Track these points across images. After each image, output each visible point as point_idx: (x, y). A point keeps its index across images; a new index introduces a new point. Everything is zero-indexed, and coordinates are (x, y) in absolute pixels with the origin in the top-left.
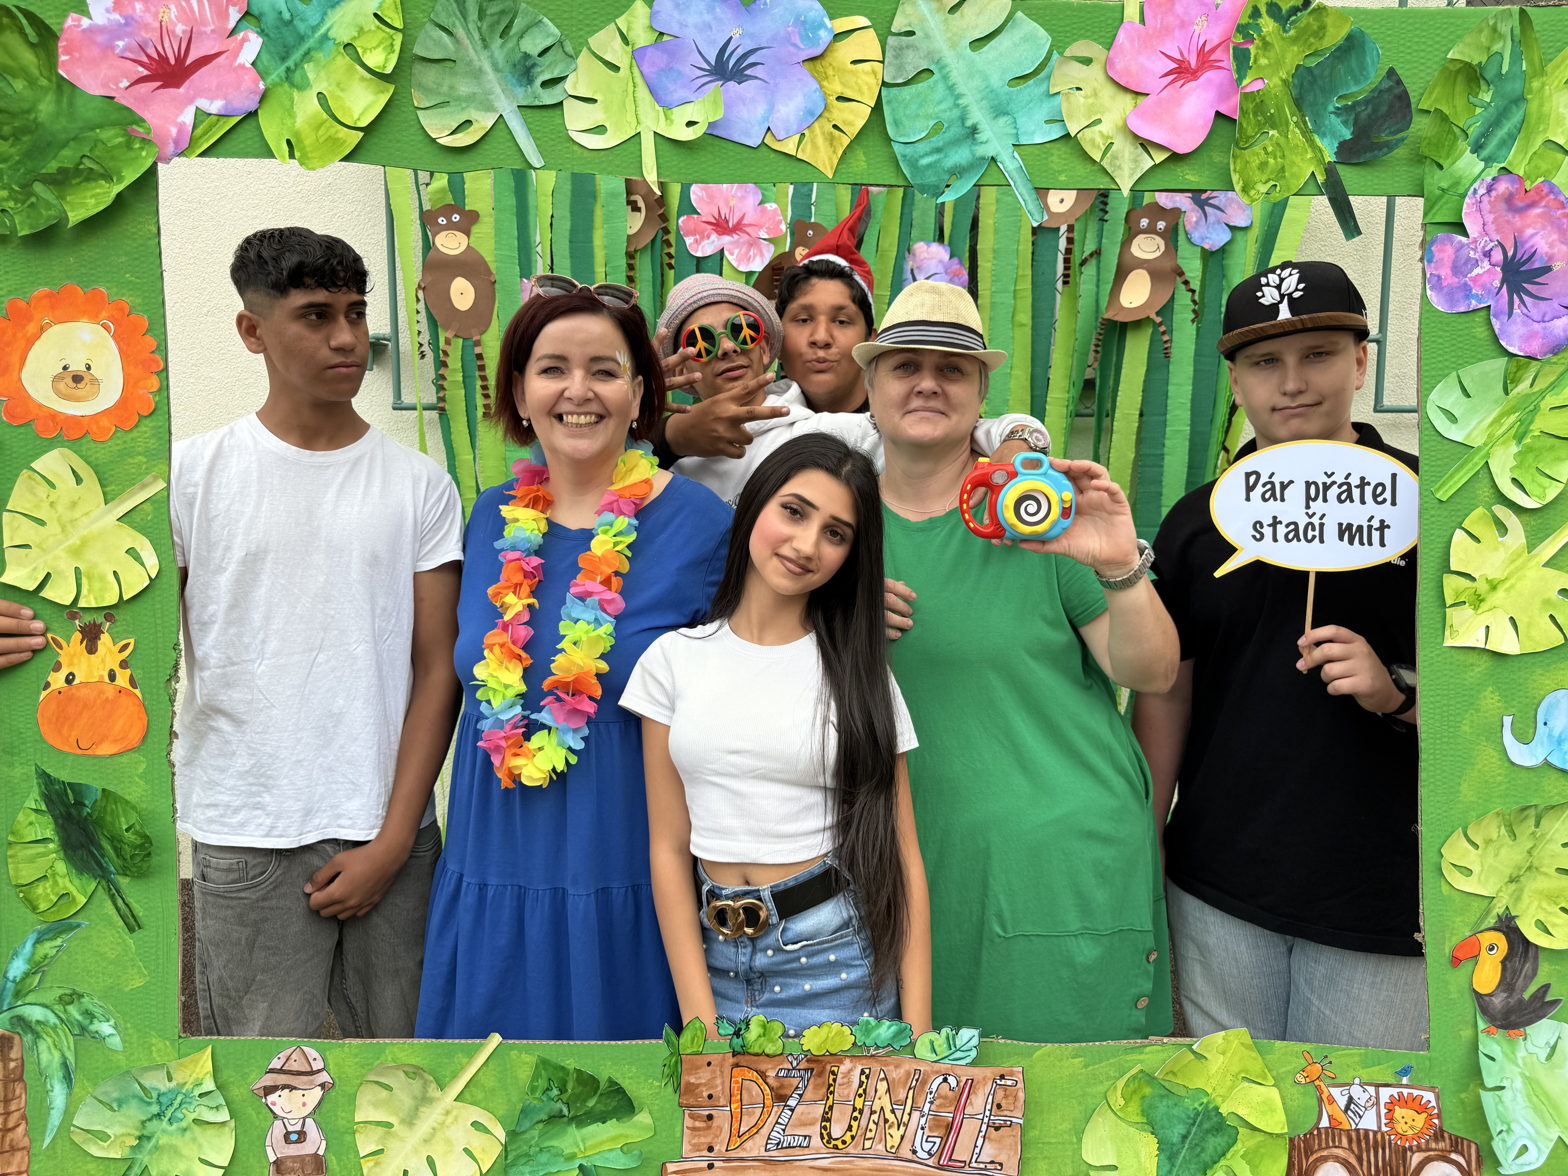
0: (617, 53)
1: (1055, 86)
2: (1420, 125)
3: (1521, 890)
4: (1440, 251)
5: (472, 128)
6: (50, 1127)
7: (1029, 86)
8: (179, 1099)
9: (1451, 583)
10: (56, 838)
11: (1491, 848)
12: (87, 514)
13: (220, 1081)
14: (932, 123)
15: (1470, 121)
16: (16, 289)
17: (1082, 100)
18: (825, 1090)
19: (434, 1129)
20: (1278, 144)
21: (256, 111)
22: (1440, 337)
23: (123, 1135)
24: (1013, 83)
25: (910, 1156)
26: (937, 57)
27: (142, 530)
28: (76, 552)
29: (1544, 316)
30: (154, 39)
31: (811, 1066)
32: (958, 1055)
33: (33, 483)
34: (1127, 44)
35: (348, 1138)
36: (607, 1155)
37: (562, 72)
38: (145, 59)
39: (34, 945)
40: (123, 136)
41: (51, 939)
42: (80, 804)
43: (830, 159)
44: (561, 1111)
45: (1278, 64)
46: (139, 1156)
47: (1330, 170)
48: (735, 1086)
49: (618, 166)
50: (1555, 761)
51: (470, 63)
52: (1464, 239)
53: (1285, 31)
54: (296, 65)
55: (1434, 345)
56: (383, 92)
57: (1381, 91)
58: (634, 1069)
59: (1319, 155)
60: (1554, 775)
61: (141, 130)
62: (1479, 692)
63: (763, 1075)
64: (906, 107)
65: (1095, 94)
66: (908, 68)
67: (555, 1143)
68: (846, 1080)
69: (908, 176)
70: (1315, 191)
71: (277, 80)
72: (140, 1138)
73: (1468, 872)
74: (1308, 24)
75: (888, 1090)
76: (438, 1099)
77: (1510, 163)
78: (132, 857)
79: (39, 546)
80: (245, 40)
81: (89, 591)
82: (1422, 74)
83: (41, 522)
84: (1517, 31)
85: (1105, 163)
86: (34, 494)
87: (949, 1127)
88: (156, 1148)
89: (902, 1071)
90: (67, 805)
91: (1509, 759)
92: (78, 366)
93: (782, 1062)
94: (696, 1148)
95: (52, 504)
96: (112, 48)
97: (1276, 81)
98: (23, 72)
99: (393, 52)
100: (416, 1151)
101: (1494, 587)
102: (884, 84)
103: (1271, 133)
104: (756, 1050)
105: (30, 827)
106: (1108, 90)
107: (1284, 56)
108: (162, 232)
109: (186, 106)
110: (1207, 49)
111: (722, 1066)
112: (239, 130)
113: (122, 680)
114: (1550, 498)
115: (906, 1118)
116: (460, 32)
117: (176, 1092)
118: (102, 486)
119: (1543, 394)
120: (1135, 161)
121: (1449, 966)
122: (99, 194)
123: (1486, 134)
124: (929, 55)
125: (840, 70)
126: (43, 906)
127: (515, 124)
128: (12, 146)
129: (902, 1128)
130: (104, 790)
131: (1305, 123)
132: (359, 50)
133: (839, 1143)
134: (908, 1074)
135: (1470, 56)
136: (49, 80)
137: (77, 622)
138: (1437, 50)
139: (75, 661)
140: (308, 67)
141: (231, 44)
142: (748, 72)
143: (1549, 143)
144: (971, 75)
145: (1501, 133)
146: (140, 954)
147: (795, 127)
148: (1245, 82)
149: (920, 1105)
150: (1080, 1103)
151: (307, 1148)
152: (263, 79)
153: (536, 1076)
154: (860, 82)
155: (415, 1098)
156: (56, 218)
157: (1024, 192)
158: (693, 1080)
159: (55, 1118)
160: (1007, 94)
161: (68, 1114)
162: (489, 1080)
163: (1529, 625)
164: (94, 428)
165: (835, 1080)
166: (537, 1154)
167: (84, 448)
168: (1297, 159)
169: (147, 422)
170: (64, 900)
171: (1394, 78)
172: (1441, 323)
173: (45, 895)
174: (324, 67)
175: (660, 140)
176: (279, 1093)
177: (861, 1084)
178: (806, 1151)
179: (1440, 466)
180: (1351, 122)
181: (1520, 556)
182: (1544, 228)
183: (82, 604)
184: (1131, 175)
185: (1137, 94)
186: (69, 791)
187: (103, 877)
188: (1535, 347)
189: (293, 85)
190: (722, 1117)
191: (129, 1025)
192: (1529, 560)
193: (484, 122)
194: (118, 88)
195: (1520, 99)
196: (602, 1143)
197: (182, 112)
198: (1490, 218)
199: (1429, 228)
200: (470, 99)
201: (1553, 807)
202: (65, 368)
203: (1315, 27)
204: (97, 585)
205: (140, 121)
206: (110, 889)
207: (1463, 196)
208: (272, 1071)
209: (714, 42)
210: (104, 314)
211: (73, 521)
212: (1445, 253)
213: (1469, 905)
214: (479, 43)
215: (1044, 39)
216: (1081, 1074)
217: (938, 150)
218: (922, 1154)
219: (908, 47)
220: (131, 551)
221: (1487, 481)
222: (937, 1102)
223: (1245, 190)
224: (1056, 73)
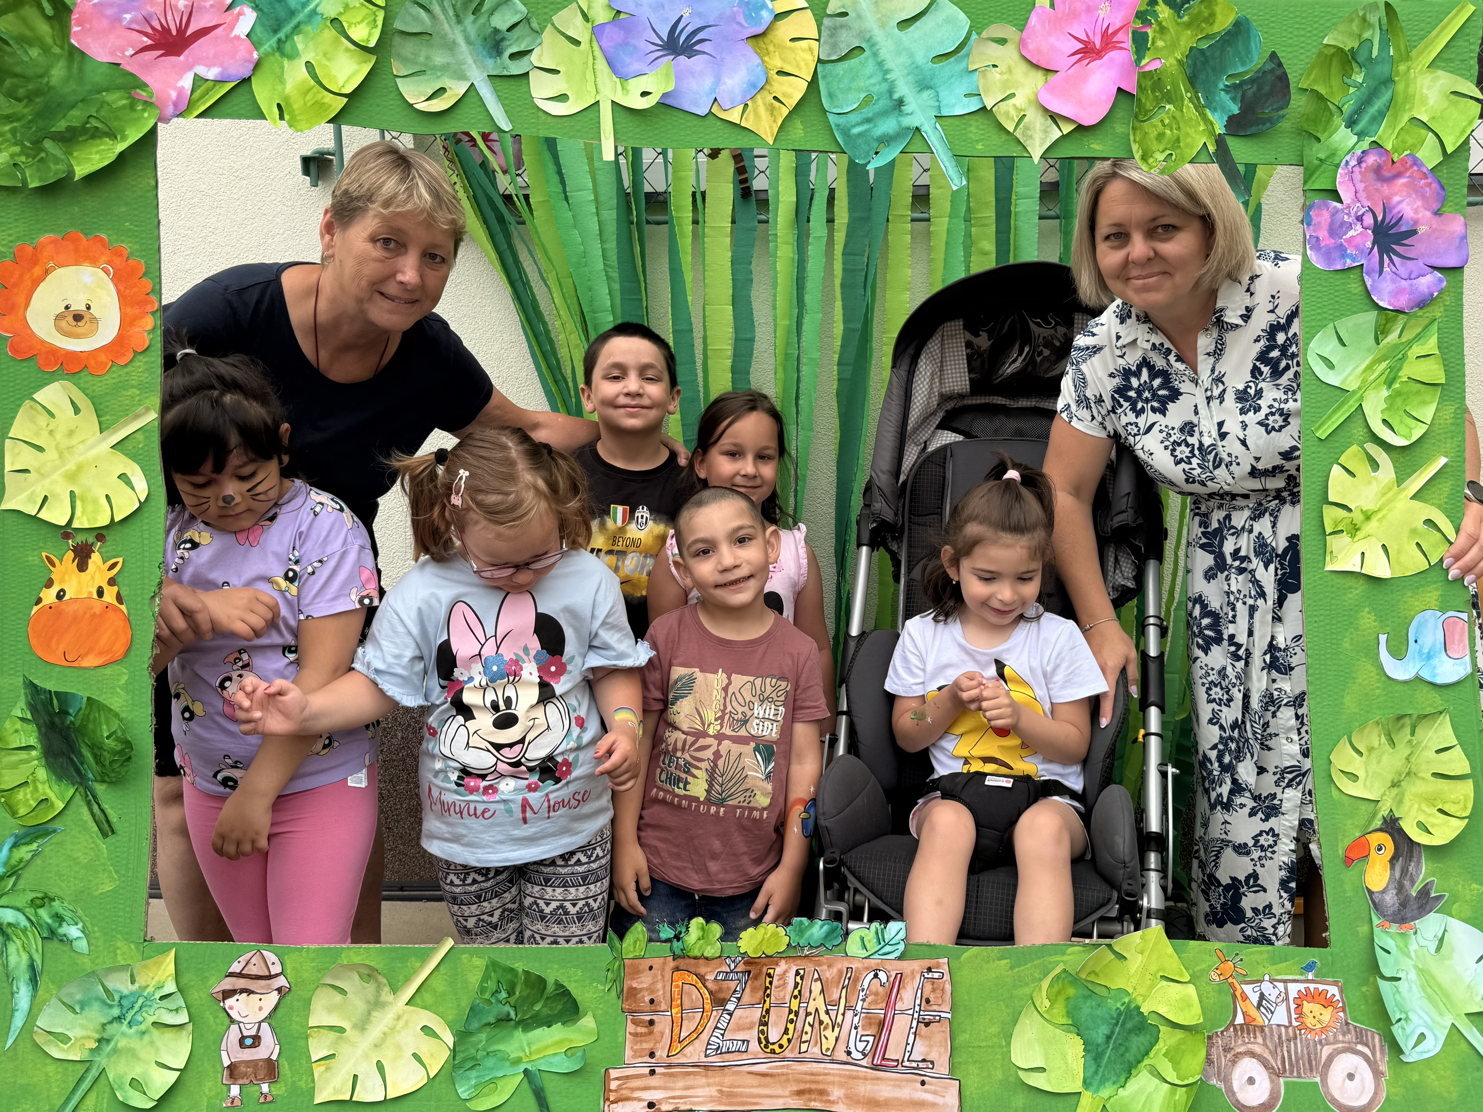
0: (578, 29)
1: (973, 63)
2: (1298, 103)
3: (1402, 794)
4: (1317, 215)
5: (446, 95)
6: (13, 1029)
7: (950, 63)
8: (140, 1002)
9: (1331, 515)
10: (39, 746)
11: (1374, 755)
12: (83, 441)
13: (181, 985)
14: (863, 96)
15: (1344, 100)
16: (25, 235)
17: (998, 76)
18: (761, 993)
19: (385, 1034)
20: (1174, 117)
21: (250, 78)
22: (1319, 291)
23: (83, 1038)
24: (936, 60)
25: (844, 1057)
26: (868, 36)
27: (133, 457)
28: (72, 477)
29: (1410, 274)
30: (158, 12)
31: (748, 968)
32: (888, 949)
33: (34, 412)
34: (1038, 26)
35: (301, 1043)
36: (552, 1060)
37: (528, 45)
38: (150, 31)
39: (11, 849)
40: (127, 98)
41: (27, 844)
42: (64, 713)
43: (771, 127)
44: (509, 1014)
45: (1173, 46)
46: (97, 1059)
47: (1220, 141)
48: (676, 991)
49: (579, 131)
50: (1426, 675)
51: (444, 37)
52: (1338, 205)
53: (1180, 17)
54: (287, 37)
55: (1314, 299)
56: (365, 62)
57: (1264, 72)
58: (580, 973)
59: (1210, 127)
60: (1426, 688)
61: (144, 94)
62: (1357, 612)
63: (702, 978)
64: (839, 81)
65: (1010, 70)
66: (842, 45)
67: (501, 1047)
68: (781, 982)
69: (842, 144)
70: (1208, 159)
71: (269, 50)
72: (99, 1041)
73: (1354, 777)
74: (1200, 12)
75: (822, 991)
76: (390, 1003)
77: (1380, 138)
78: (112, 762)
79: (38, 471)
80: (240, 14)
81: (83, 513)
82: (1302, 57)
83: (40, 449)
84: (1384, 21)
85: (1017, 134)
86: (35, 423)
87: (881, 1024)
88: (115, 1051)
89: (834, 971)
90: (51, 714)
91: (1385, 674)
92: (78, 306)
93: (721, 965)
94: (637, 1054)
95: (51, 432)
96: (120, 20)
97: (1172, 61)
98: (36, 41)
99: (376, 27)
100: (366, 1056)
101: (1368, 517)
102: (819, 61)
103: (1168, 107)
104: (696, 953)
105: (16, 735)
106: (1022, 68)
107: (1178, 40)
108: (160, 185)
109: (185, 72)
110: (1110, 31)
111: (663, 970)
112: (234, 94)
113: (110, 596)
114: (1415, 437)
115: (840, 1018)
116: (437, 9)
117: (137, 995)
118: (98, 416)
119: (1410, 344)
120: (1045, 132)
121: (1343, 866)
122: (104, 150)
123: (1359, 111)
124: (861, 34)
125: (780, 47)
126: (22, 811)
127: (486, 92)
128: (26, 106)
129: (837, 1030)
130: (89, 699)
131: (1198, 99)
132: (345, 25)
133: (776, 1047)
134: (840, 972)
135: (1343, 43)
136: (62, 48)
137: (70, 541)
138: (1315, 35)
139: (67, 578)
140: (298, 39)
141: (228, 17)
142: (696, 48)
143: (1415, 120)
144: (898, 53)
145: (1373, 110)
146: (111, 859)
147: (739, 98)
148: (1143, 62)
149: (853, 1004)
150: (1007, 1006)
151: (261, 1053)
152: (257, 49)
153: (486, 978)
154: (798, 58)
155: (368, 1002)
156: (64, 172)
157: (945, 159)
158: (635, 985)
159: (18, 1021)
160: (930, 70)
161: (32, 1016)
162: (439, 984)
163: (1399, 552)
164: (92, 362)
165: (771, 983)
166: (484, 1057)
167: (82, 381)
168: (1191, 131)
169: (140, 358)
170: (43, 806)
171: (1276, 61)
172: (1320, 279)
173: (25, 800)
174: (313, 38)
175: (617, 108)
176: (237, 997)
177: (796, 985)
178: (744, 1056)
179: (1319, 407)
180: (1239, 98)
181: (1390, 489)
182: (1409, 196)
183: (76, 525)
184: (1042, 144)
185: (1048, 71)
186: (55, 701)
187: (81, 784)
188: (1402, 302)
189: (283, 54)
190: (663, 1024)
191: (96, 929)
192: (1398, 493)
193: (458, 89)
194: (124, 56)
195: (1388, 81)
196: (547, 1047)
197: (181, 77)
198: (1361, 186)
199: (1308, 194)
200: (444, 68)
201: (1425, 716)
202: (67, 307)
203: (1206, 14)
204: (90, 507)
205: (144, 86)
206: (87, 796)
207: (1338, 166)
208: (232, 975)
209: (665, 20)
210: (104, 258)
211: (69, 448)
212: (1323, 218)
213: (1357, 809)
214: (454, 18)
215: (964, 22)
216: (1008, 976)
217: (868, 120)
218: (856, 1055)
219: (842, 27)
220: (122, 477)
221: (1361, 421)
222: (868, 1000)
223: (1144, 158)
224: (974, 52)
